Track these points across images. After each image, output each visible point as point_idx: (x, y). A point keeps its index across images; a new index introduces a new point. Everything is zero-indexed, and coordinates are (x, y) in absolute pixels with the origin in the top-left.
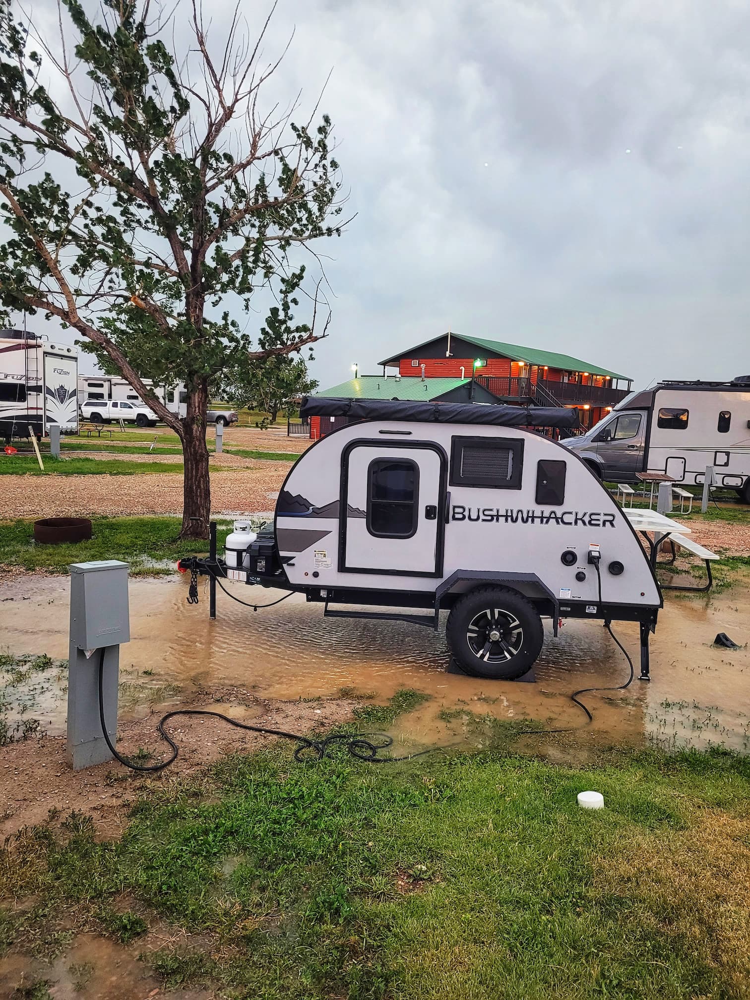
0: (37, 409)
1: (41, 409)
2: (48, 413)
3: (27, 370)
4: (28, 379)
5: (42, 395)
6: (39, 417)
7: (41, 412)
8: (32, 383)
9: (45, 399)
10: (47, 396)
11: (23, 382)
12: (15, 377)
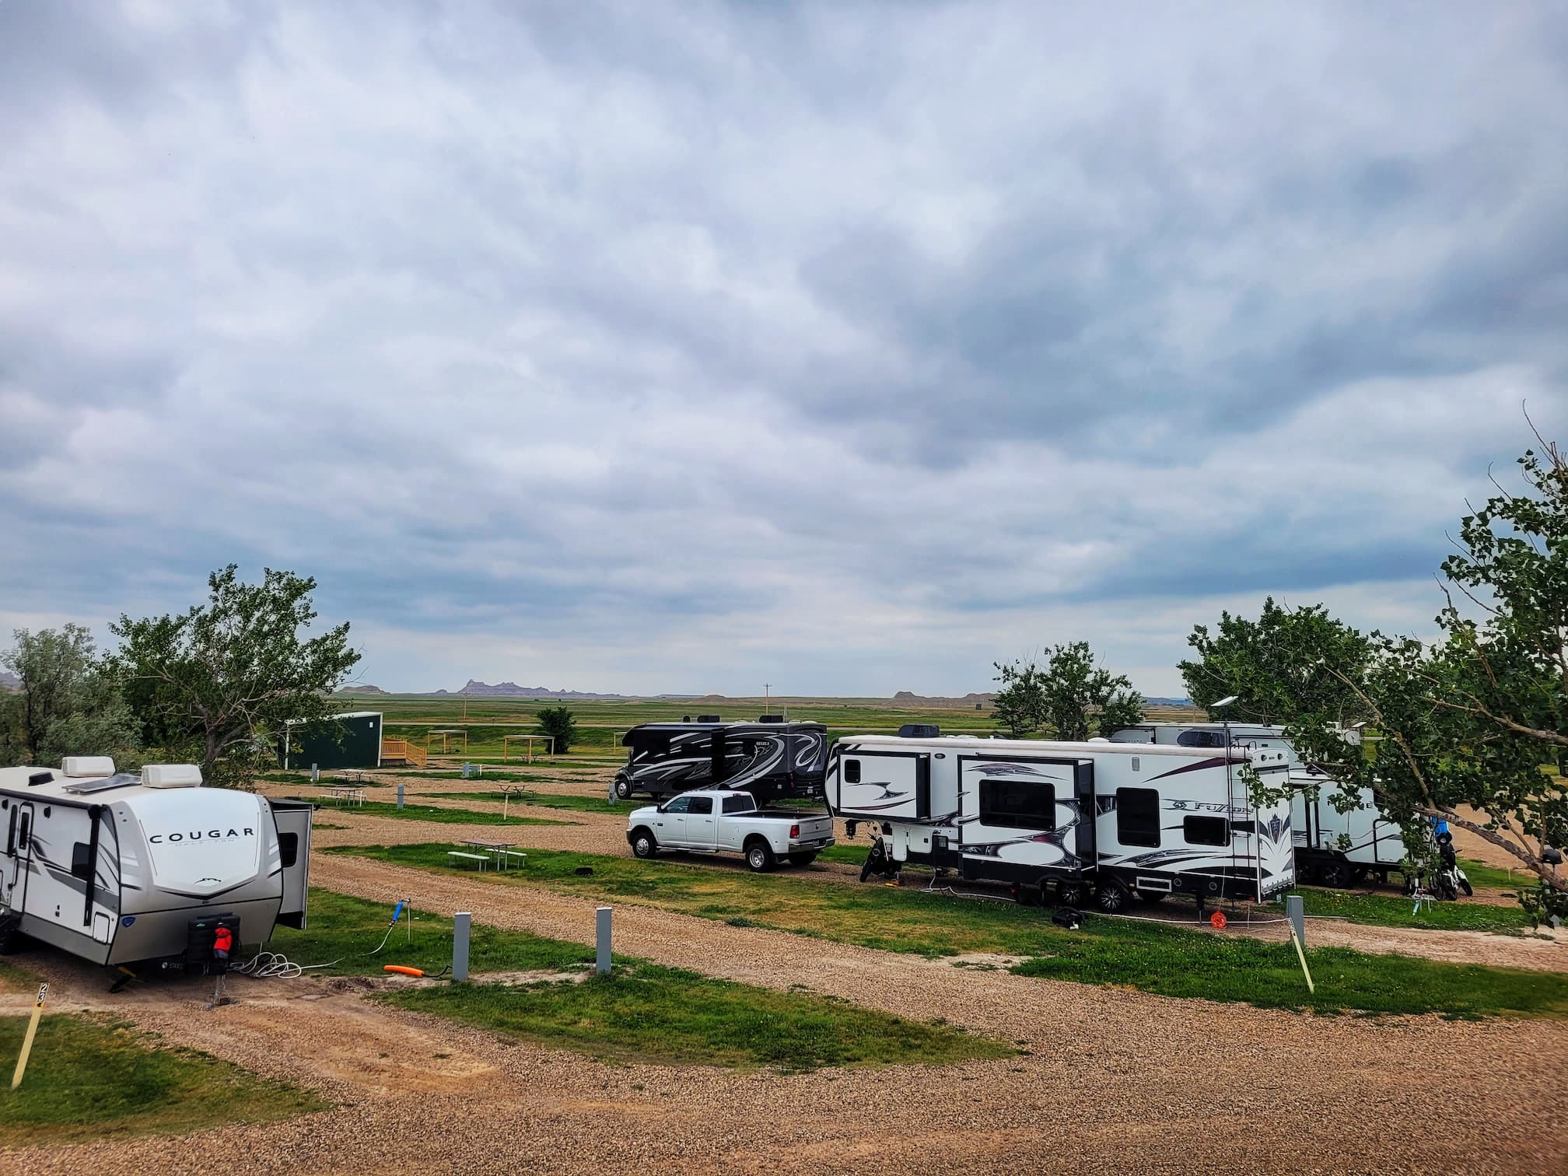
0: (1249, 857)
1: (1254, 858)
2: (1264, 865)
3: (1230, 797)
4: (1231, 810)
5: (1254, 836)
6: (1251, 872)
7: (1254, 864)
8: (1239, 817)
9: (1260, 841)
10: (1262, 836)
11: (1224, 815)
12: (1212, 807)
